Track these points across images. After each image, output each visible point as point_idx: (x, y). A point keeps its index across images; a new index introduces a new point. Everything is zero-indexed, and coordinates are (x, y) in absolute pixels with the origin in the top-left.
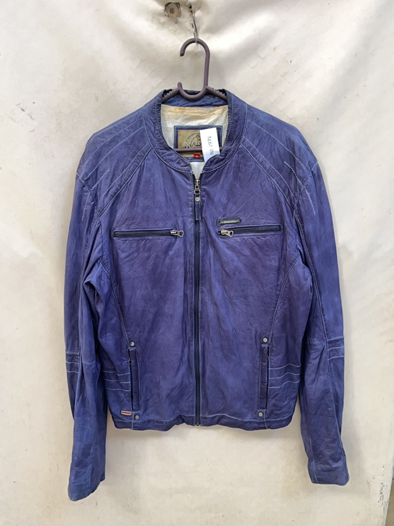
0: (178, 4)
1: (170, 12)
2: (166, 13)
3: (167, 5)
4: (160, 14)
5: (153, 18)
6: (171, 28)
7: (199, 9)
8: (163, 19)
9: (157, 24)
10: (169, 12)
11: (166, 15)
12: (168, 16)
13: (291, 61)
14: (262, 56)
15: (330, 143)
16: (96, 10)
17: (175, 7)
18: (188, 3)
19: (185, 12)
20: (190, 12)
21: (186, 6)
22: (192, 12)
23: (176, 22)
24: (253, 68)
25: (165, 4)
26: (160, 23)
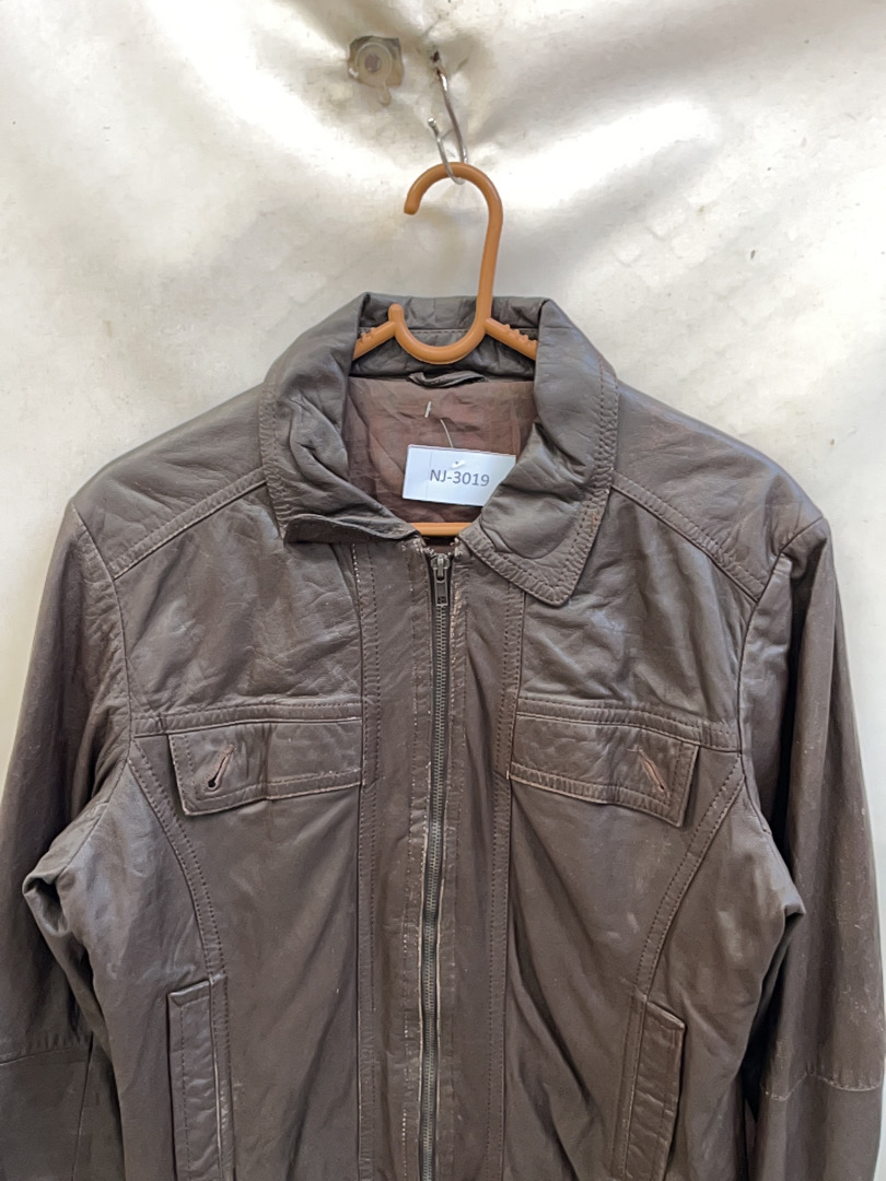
0: (394, 44)
1: (367, 66)
2: (351, 70)
3: (357, 44)
4: (331, 73)
5: (309, 83)
6: (367, 120)
7: (462, 65)
8: (341, 90)
9: (320, 104)
10: (363, 66)
11: (351, 77)
12: (359, 80)
13: (753, 253)
14: (660, 231)
15: (866, 521)
16: (123, 44)
17: (383, 52)
18: (427, 42)
19: (415, 72)
20: (435, 74)
21: (419, 51)
22: (439, 73)
23: (387, 103)
24: (629, 266)
25: (353, 40)
26: (330, 101)
